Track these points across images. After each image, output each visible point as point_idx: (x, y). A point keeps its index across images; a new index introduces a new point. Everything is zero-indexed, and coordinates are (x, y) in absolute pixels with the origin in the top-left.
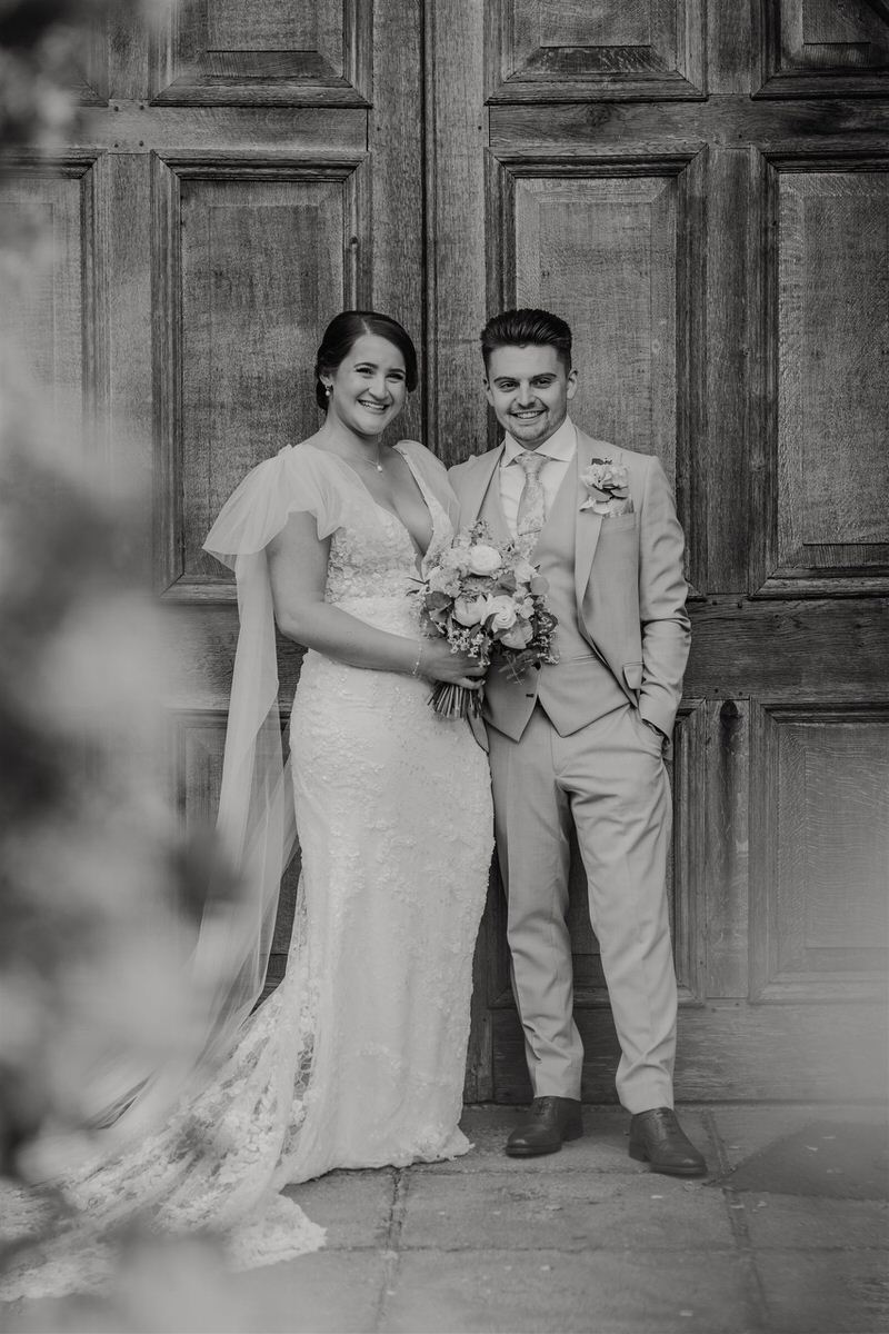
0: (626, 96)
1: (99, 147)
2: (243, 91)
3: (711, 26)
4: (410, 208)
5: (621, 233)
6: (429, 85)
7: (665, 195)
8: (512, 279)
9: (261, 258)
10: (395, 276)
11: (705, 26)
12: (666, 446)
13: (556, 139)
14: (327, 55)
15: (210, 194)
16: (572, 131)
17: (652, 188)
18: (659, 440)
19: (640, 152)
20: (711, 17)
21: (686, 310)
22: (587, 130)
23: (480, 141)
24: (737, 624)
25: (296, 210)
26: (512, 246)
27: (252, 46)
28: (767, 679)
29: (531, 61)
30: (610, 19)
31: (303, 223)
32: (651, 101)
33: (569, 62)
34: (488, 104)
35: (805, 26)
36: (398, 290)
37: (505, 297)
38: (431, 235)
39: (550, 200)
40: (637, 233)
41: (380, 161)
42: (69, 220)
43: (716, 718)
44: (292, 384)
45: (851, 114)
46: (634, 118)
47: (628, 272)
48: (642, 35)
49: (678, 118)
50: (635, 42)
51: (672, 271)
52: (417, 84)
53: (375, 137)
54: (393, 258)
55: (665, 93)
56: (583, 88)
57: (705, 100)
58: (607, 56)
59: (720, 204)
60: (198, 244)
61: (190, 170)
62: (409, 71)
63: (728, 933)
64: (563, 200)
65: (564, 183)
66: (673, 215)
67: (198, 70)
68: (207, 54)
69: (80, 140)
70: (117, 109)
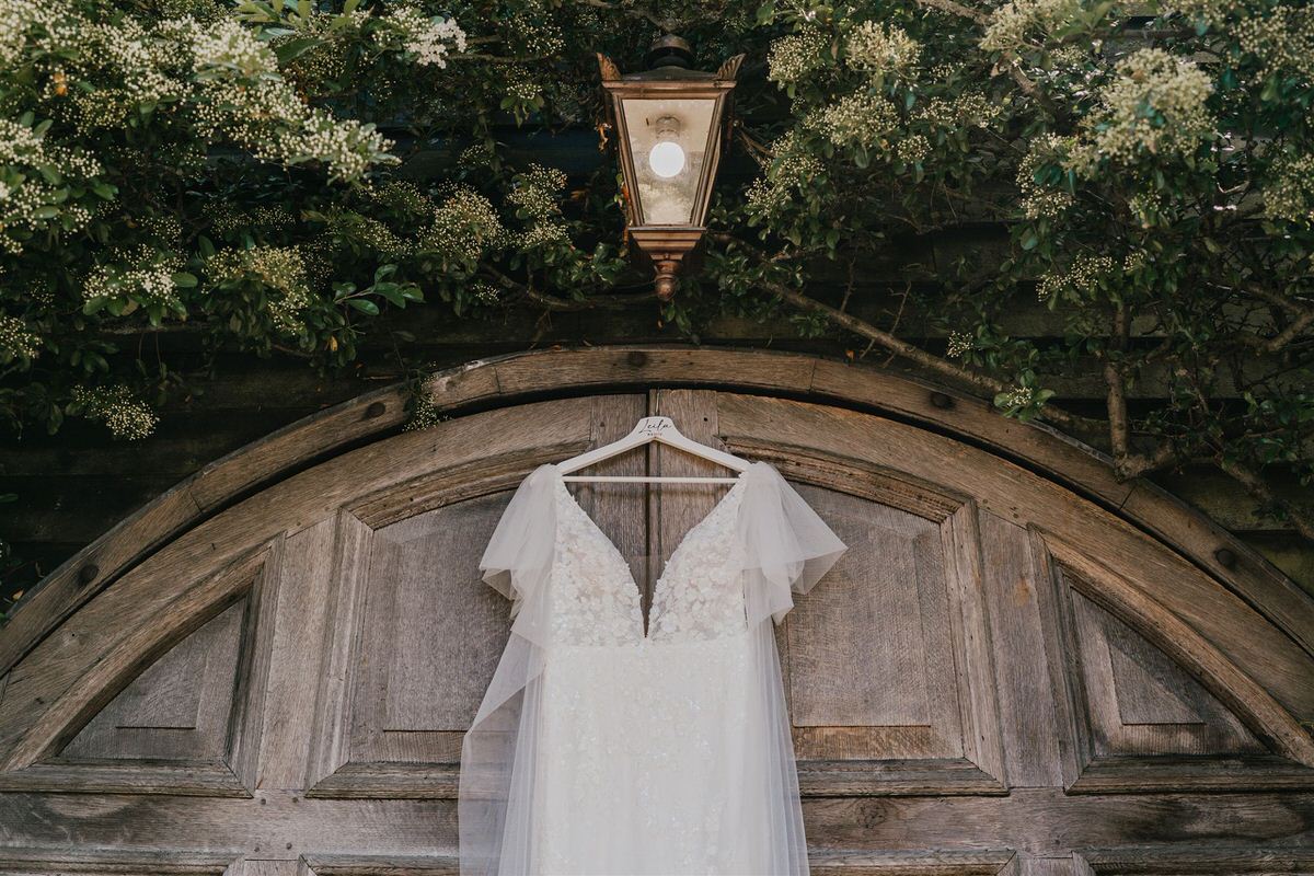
0: (905, 789)
1: (235, 850)
3: (1004, 702)
11: (997, 701)
16: (839, 833)
20: (1003, 692)
22: (859, 832)
27: (440, 724)
30: (878, 693)
32: (936, 795)
33: (829, 745)
35: (1120, 702)
45: (1196, 815)
46: (918, 817)
48: (919, 711)
49: (974, 817)
50: (913, 722)
55: (954, 786)
56: (850, 778)
57: (1007, 795)
58: (877, 739)
67: (370, 755)
68: (382, 735)
69: (213, 842)
70: (263, 801)
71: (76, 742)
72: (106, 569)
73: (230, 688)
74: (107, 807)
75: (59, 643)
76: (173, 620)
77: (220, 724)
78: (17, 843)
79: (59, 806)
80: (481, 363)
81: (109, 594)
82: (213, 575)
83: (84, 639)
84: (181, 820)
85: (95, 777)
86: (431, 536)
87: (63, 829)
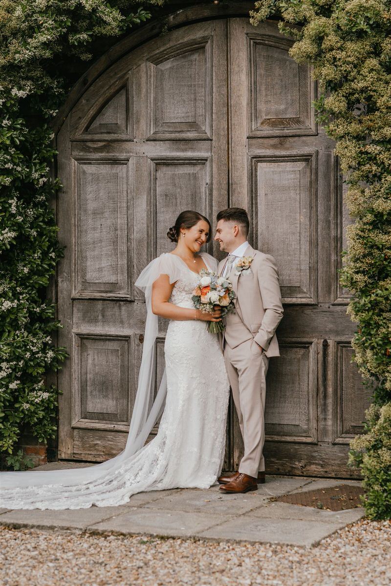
0: (291, 134)
1: (131, 154)
2: (173, 136)
4: (224, 173)
5: (290, 181)
6: (230, 132)
7: (305, 167)
8: (256, 196)
9: (179, 190)
10: (220, 194)
12: (305, 253)
13: (269, 149)
14: (199, 123)
15: (164, 169)
16: (274, 147)
17: (301, 165)
18: (303, 250)
19: (295, 153)
21: (312, 207)
22: (279, 146)
23: (246, 150)
24: (328, 313)
25: (189, 174)
26: (256, 185)
27: (177, 121)
28: (337, 333)
29: (262, 123)
30: (286, 109)
31: (192, 178)
32: (299, 136)
33: (273, 123)
34: (248, 138)
36: (220, 200)
37: (254, 203)
38: (230, 182)
39: (268, 170)
40: (295, 180)
41: (215, 158)
43: (321, 345)
46: (294, 142)
47: (292, 194)
48: (297, 114)
49: (308, 141)
50: (294, 116)
51: (307, 193)
52: (226, 132)
53: (214, 150)
54: (219, 190)
55: (303, 133)
56: (277, 132)
57: (317, 135)
58: (286, 121)
59: (322, 170)
60: (161, 185)
61: (158, 161)
62: (224, 128)
63: (325, 419)
64: (272, 170)
65: (273, 164)
66: (308, 174)
67: (161, 129)
68: (163, 124)
69: (126, 152)
70: (137, 142)
71: (91, 128)
72: (90, 80)
73: (125, 112)
74: (101, 144)
75: (82, 102)
76: (108, 95)
77: (124, 122)
78: (81, 154)
79: (89, 144)
80: (181, 11)
81: (92, 88)
82: (116, 81)
83: (87, 100)
84: (118, 147)
85: (97, 137)
86: (170, 68)
87: (91, 150)
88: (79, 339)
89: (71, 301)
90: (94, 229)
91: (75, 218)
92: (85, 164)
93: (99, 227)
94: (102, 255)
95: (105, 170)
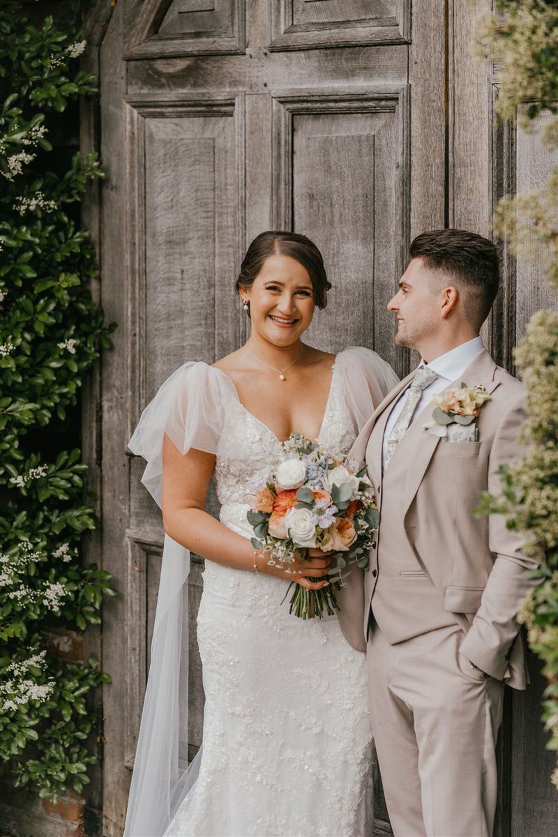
1: (240, 88)
2: (326, 35)
4: (437, 134)
9: (337, 182)
10: (426, 194)
15: (308, 126)
23: (486, 68)
25: (360, 137)
31: (365, 150)
36: (427, 209)
38: (451, 159)
41: (416, 92)
42: (226, 152)
44: (357, 294)
52: (443, 18)
53: (414, 68)
54: (425, 182)
61: (295, 106)
67: (302, 19)
68: (305, 4)
69: (230, 84)
70: (251, 57)
71: (164, 24)
74: (181, 64)
77: (226, 5)
78: (145, 91)
79: (160, 66)
84: (214, 71)
85: (172, 46)
87: (163, 81)
88: (144, 554)
89: (126, 458)
90: (170, 281)
91: (133, 253)
92: (153, 115)
93: (179, 276)
94: (183, 348)
95: (191, 129)
